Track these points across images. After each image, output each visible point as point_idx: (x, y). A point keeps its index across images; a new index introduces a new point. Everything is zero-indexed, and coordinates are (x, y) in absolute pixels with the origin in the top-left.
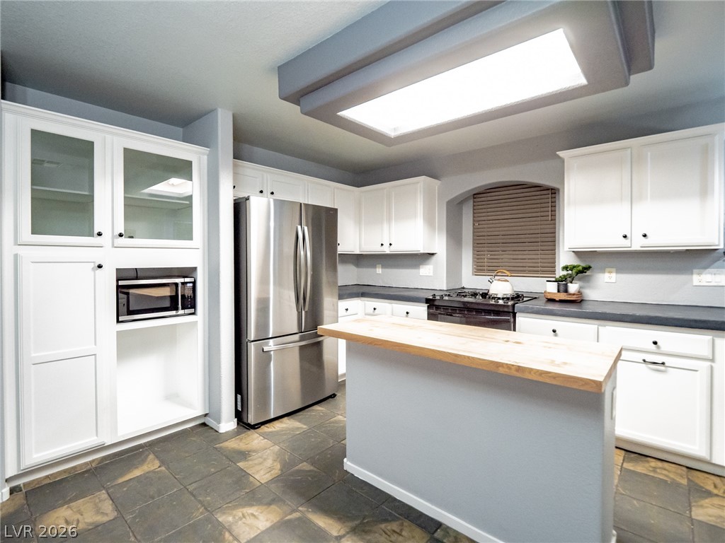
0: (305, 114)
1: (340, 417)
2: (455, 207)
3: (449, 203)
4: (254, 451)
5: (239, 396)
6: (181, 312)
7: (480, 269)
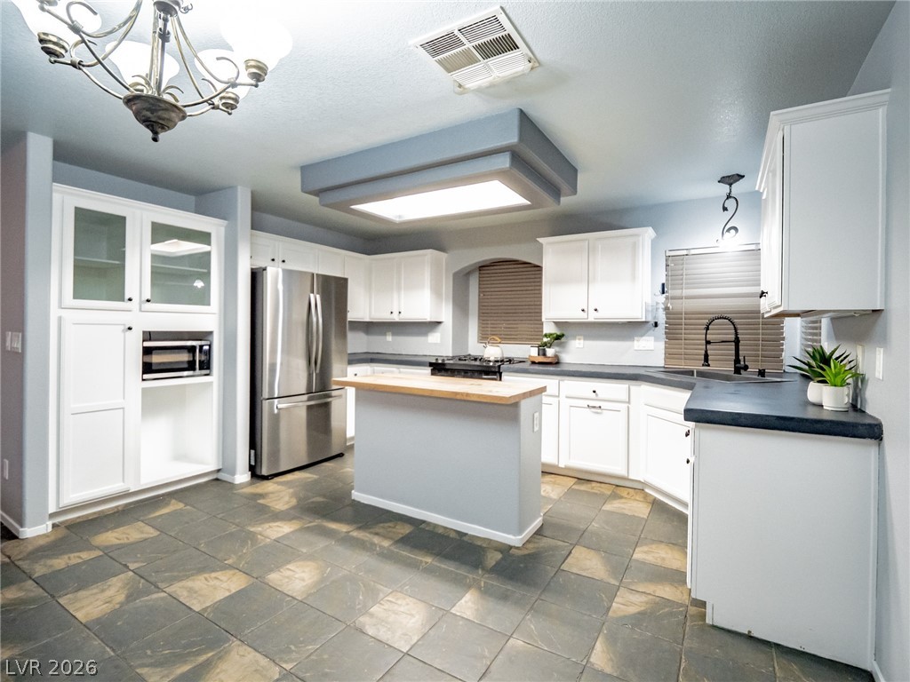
0: (323, 205)
1: (349, 469)
2: (461, 278)
3: (456, 275)
4: (272, 493)
5: (253, 452)
6: (198, 372)
7: (484, 337)
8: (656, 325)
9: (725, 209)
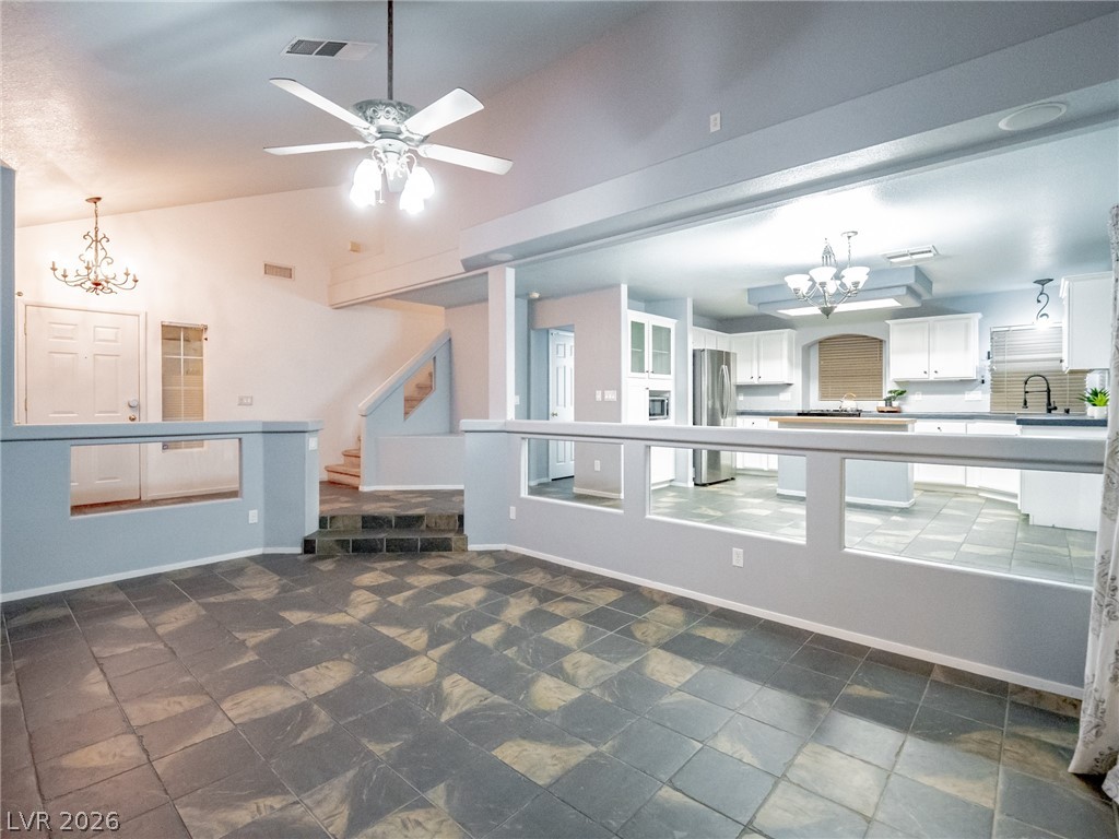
2: (807, 349)
3: (803, 347)
7: (824, 396)
8: (983, 382)
9: (1039, 301)
